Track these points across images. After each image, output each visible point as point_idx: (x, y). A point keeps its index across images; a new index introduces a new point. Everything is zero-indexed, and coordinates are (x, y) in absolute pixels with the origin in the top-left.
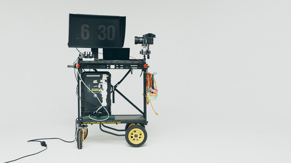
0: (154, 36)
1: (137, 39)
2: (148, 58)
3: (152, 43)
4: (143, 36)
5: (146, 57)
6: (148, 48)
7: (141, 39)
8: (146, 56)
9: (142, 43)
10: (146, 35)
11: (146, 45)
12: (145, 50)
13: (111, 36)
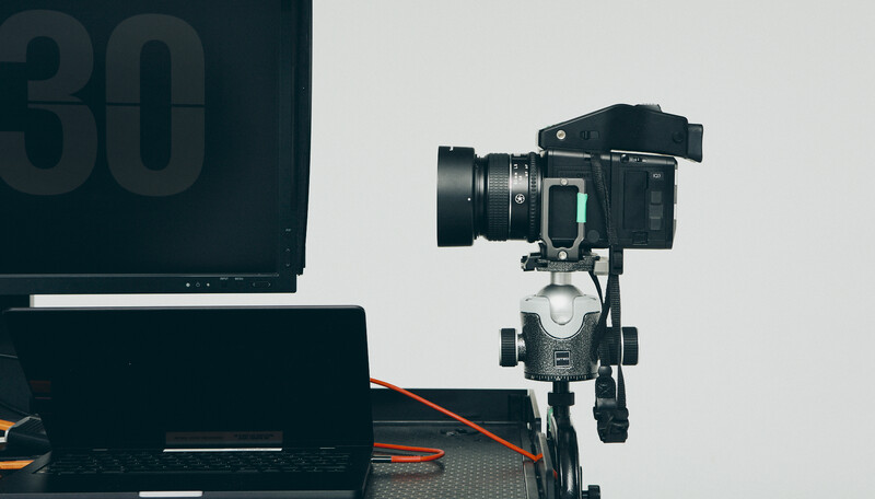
0: (683, 138)
1: (463, 179)
2: (613, 424)
3: (662, 236)
4: (546, 137)
5: (583, 416)
6: (612, 300)
7: (517, 183)
8: (584, 394)
9: (523, 227)
10: (581, 132)
11: (582, 261)
12: (564, 316)
13: (156, 152)
